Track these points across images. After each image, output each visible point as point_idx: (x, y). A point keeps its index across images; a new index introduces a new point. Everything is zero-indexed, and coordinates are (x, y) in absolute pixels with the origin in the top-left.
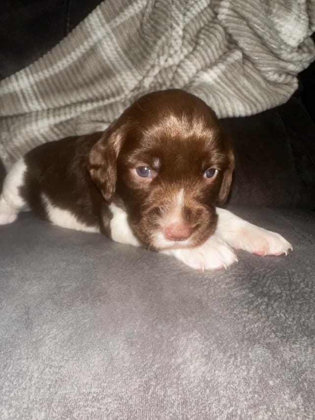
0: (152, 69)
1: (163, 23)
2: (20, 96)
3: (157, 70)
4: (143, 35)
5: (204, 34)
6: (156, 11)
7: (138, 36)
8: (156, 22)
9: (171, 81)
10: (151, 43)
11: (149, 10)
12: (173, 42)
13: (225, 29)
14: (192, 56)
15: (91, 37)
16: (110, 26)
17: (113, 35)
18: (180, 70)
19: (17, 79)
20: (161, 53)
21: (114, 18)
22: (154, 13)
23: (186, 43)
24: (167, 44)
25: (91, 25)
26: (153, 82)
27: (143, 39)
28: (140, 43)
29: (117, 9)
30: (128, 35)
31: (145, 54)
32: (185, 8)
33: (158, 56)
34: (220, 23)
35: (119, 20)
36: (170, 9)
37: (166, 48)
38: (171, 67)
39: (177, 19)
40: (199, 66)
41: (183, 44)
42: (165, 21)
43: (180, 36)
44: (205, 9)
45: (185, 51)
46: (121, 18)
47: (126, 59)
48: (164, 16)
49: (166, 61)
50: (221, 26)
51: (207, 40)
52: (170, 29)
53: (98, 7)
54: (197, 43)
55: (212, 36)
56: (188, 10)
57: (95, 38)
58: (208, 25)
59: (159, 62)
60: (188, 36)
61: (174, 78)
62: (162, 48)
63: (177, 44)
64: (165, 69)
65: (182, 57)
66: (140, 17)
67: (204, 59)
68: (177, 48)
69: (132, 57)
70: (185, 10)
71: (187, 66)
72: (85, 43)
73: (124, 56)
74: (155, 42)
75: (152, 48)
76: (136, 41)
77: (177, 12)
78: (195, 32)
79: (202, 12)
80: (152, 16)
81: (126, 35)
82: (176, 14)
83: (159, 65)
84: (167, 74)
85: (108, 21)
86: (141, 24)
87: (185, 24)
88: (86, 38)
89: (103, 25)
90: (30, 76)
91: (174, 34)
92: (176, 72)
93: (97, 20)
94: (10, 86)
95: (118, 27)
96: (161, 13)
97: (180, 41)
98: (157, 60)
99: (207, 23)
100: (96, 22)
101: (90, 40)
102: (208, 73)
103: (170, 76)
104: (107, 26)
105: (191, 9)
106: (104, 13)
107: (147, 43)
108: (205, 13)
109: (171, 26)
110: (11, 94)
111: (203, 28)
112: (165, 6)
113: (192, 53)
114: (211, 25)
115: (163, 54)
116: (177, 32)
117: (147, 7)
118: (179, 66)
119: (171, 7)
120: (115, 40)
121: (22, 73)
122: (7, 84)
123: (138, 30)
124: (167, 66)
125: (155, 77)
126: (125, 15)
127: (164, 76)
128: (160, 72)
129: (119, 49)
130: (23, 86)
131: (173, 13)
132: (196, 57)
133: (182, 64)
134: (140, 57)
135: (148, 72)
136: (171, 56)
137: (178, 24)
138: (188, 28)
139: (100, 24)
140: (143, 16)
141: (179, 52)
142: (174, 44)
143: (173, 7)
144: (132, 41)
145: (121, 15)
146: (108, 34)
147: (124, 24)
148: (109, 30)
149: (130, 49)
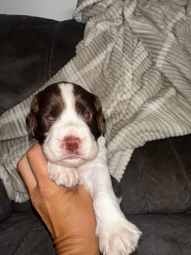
0: (112, 103)
1: (118, 71)
2: (17, 124)
3: (115, 103)
4: (104, 79)
5: (147, 77)
6: (112, 62)
7: (100, 79)
8: (113, 70)
9: (126, 110)
10: (111, 85)
11: (107, 62)
12: (126, 83)
13: (162, 74)
14: (139, 93)
16: (81, 73)
17: (82, 80)
18: (132, 103)
19: (14, 112)
20: (118, 92)
21: (82, 68)
22: (110, 64)
23: (135, 83)
24: (122, 85)
25: (67, 73)
26: (113, 111)
27: (104, 81)
29: (85, 62)
30: (94, 79)
31: (107, 93)
32: (132, 60)
33: (116, 93)
34: (158, 69)
35: (86, 69)
36: (122, 61)
37: (121, 88)
38: (125, 101)
39: (127, 67)
40: (145, 99)
41: (133, 84)
42: (119, 69)
43: (130, 79)
44: (145, 59)
45: (135, 89)
46: (88, 68)
48: (119, 66)
49: (122, 96)
50: (159, 71)
51: (150, 81)
52: (123, 75)
53: (71, 61)
54: (143, 84)
55: (152, 78)
56: (134, 61)
58: (148, 70)
59: (117, 98)
60: (136, 79)
61: (128, 109)
62: (119, 88)
63: (129, 84)
64: (121, 102)
65: (133, 93)
66: (101, 66)
67: (149, 95)
68: (129, 88)
70: (132, 61)
71: (137, 99)
74: (114, 85)
75: (112, 89)
76: (99, 83)
77: (127, 63)
78: (140, 76)
79: (143, 61)
80: (109, 66)
81: (91, 79)
82: (126, 64)
83: (117, 100)
84: (123, 106)
85: (79, 70)
86: (102, 71)
87: (133, 71)
89: (75, 73)
90: (24, 109)
91: (126, 78)
92: (129, 104)
93: (71, 69)
94: (9, 117)
95: (86, 74)
96: (115, 64)
97: (130, 83)
98: (115, 96)
99: (148, 69)
100: (70, 71)
102: (152, 104)
103: (126, 107)
104: (78, 73)
105: (136, 60)
106: (75, 64)
107: (108, 85)
108: (145, 62)
109: (124, 73)
110: (10, 123)
111: (145, 72)
112: (118, 59)
113: (139, 90)
114: (151, 70)
116: (128, 77)
117: (105, 59)
118: (131, 99)
121: (18, 107)
122: (7, 116)
123: (100, 75)
124: (122, 100)
125: (114, 107)
126: (91, 66)
127: (121, 107)
128: (118, 104)
130: (19, 117)
131: (124, 64)
132: (143, 93)
133: (133, 98)
134: (103, 95)
135: (110, 105)
136: (125, 93)
137: (128, 71)
138: (135, 73)
139: (73, 72)
140: (103, 65)
141: (131, 90)
142: (127, 85)
143: (124, 59)
144: (96, 83)
145: (88, 65)
146: (80, 78)
147: (90, 72)
148: (80, 76)
149: (95, 88)
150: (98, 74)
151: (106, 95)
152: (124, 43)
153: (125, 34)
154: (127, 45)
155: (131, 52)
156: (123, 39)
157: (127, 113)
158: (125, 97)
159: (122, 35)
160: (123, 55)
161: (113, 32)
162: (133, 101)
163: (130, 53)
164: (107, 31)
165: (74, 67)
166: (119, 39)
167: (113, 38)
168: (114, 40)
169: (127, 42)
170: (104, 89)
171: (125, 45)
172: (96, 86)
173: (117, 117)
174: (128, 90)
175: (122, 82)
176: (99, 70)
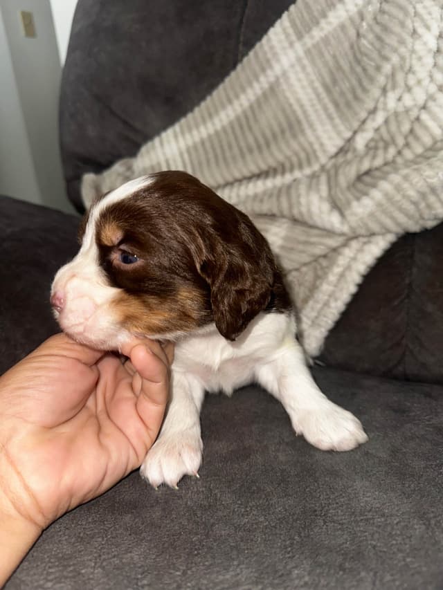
0: (371, 116)
1: (397, 29)
3: (380, 118)
4: (359, 56)
6: (387, 7)
7: (351, 57)
8: (385, 29)
9: (406, 137)
10: (371, 71)
11: (374, 7)
12: (414, 62)
15: (271, 67)
16: (304, 45)
17: (306, 62)
18: (424, 116)
19: (162, 144)
20: (389, 86)
21: (309, 30)
22: (381, 11)
24: (402, 67)
25: (272, 48)
26: (372, 140)
27: (358, 62)
28: (352, 68)
29: (316, 14)
30: (334, 57)
31: (359, 91)
33: (384, 91)
35: (317, 34)
37: (400, 77)
38: (407, 111)
39: (426, 17)
41: (435, 65)
42: (402, 25)
43: (430, 51)
46: (322, 29)
47: (327, 100)
48: (401, 16)
49: (400, 99)
52: (409, 40)
53: (285, 16)
57: (277, 69)
59: (385, 104)
61: (412, 131)
63: (423, 66)
64: (396, 114)
65: (433, 89)
66: (357, 20)
68: (423, 75)
69: (336, 95)
72: (262, 79)
73: (324, 95)
74: (378, 68)
76: (346, 67)
80: (379, 17)
81: (328, 57)
82: (425, 7)
83: (385, 109)
84: (399, 124)
85: (300, 36)
86: (358, 35)
88: (263, 70)
89: (291, 45)
90: (180, 139)
91: (418, 46)
92: (418, 119)
93: (283, 37)
94: (153, 155)
95: (316, 46)
96: (395, 11)
97: (429, 60)
98: (382, 99)
100: (280, 41)
101: (269, 72)
103: (406, 127)
104: (298, 46)
106: (293, 24)
107: (364, 70)
109: (414, 32)
115: (394, 87)
116: (425, 44)
118: (424, 107)
120: (309, 69)
121: (168, 135)
122: (148, 152)
123: (352, 47)
124: (401, 109)
125: (377, 130)
126: (329, 23)
127: (393, 127)
128: (386, 122)
129: (317, 84)
130: (169, 155)
131: (419, 7)
133: (430, 104)
134: (350, 96)
135: (364, 122)
136: (409, 90)
137: (428, 28)
139: (286, 44)
140: (362, 19)
141: (426, 82)
142: (417, 67)
144: (339, 68)
145: (323, 23)
146: (299, 60)
147: (326, 40)
148: (301, 53)
149: (335, 82)
150: (347, 45)
151: (356, 98)
157: (407, 145)
158: (408, 100)
162: (429, 112)
165: (291, 31)
170: (354, 82)
172: (339, 76)
173: (380, 152)
174: (419, 82)
175: (403, 58)
176: (352, 32)
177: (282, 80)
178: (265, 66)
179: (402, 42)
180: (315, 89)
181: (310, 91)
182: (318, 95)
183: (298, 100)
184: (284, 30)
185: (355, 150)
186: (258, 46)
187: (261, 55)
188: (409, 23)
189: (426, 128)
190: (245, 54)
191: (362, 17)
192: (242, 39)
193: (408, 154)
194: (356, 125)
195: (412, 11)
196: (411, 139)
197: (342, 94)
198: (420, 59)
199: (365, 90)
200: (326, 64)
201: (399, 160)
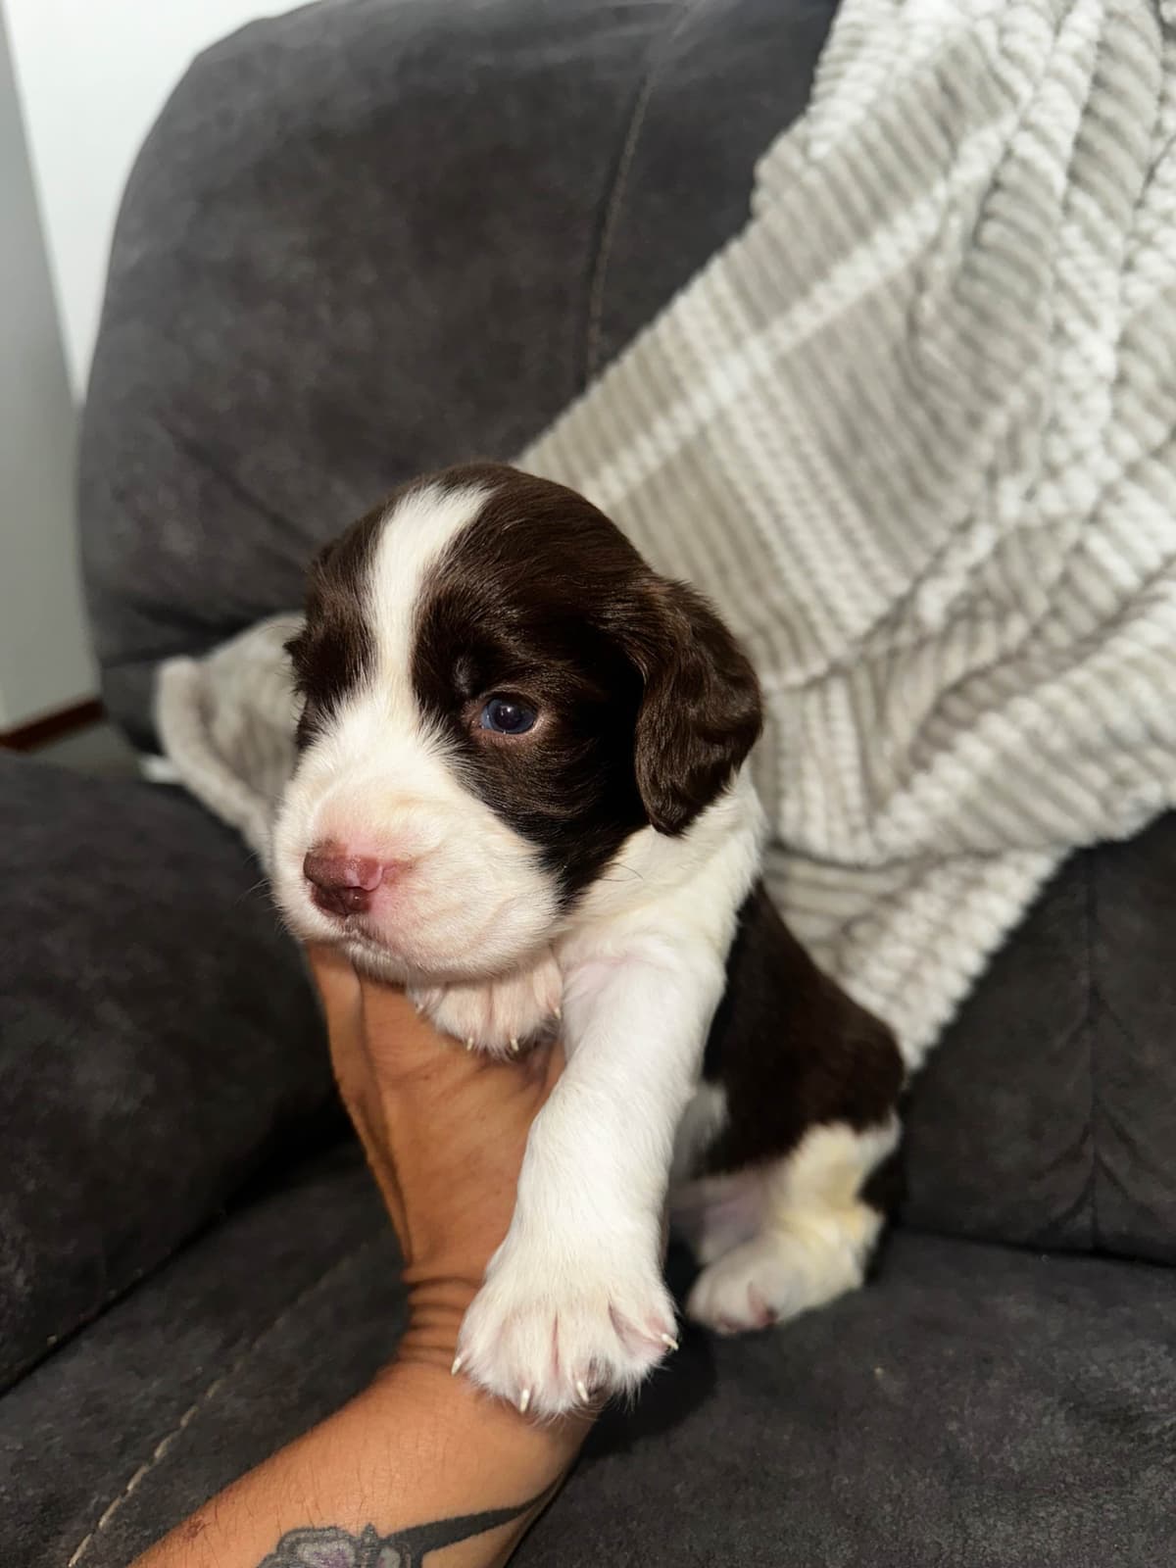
0: (961, 539)
1: (1015, 321)
3: (982, 542)
4: (919, 382)
6: (983, 262)
7: (897, 382)
8: (983, 316)
9: (1051, 593)
10: (955, 422)
11: (949, 259)
12: (1064, 405)
15: (684, 396)
16: (772, 344)
17: (779, 389)
18: (1097, 543)
20: (1004, 466)
21: (783, 307)
22: (969, 270)
23: (1131, 405)
24: (1034, 416)
25: (685, 347)
26: (965, 596)
27: (919, 396)
28: (901, 413)
29: (800, 268)
30: (852, 379)
31: (926, 476)
32: (1132, 235)
33: (992, 476)
35: (805, 320)
36: (1052, 247)
37: (1030, 443)
38: (1052, 526)
39: (1086, 293)
41: (1117, 415)
42: (1028, 311)
43: (1100, 379)
45: (1129, 446)
46: (817, 309)
47: (838, 492)
48: (1022, 288)
49: (1030, 495)
53: (716, 267)
56: (1147, 241)
57: (702, 405)
59: (993, 508)
60: (1143, 376)
61: (1066, 579)
62: (1012, 440)
63: (1086, 414)
64: (1024, 533)
65: (1112, 471)
66: (907, 287)
68: (1088, 439)
69: (863, 479)
70: (1134, 244)
71: (1136, 518)
72: (661, 427)
73: (828, 476)
74: (974, 421)
76: (885, 407)
77: (1088, 257)
80: (965, 286)
81: (837, 380)
82: (1081, 269)
83: (993, 517)
84: (1034, 562)
85: (760, 322)
86: (913, 326)
87: (1127, 313)
88: (663, 405)
89: (737, 341)
91: (1071, 366)
92: (1079, 549)
93: (713, 321)
95: (805, 349)
96: (1006, 276)
97: (1100, 402)
98: (986, 498)
100: (707, 332)
101: (679, 411)
103: (1052, 568)
104: (755, 345)
105: (1164, 234)
106: (742, 292)
107: (937, 419)
109: (1059, 332)
112: (1032, 240)
113: (1157, 453)
115: (1016, 464)
116: (1087, 361)
117: (935, 245)
118: (1094, 519)
119: (1058, 238)
120: (789, 407)
123: (896, 353)
124: (1034, 520)
125: (975, 571)
126: (836, 295)
127: (1018, 566)
128: (999, 552)
129: (811, 448)
131: (1066, 266)
133: (1110, 511)
134: (900, 485)
135: (940, 555)
136: (1052, 472)
137: (1091, 320)
138: (1144, 335)
139: (723, 340)
140: (922, 287)
141: (1097, 457)
142: (1071, 418)
143: (1072, 233)
144: (867, 407)
145: (820, 291)
146: (759, 382)
147: (829, 336)
148: (764, 363)
149: (856, 441)
150: (883, 349)
151: (919, 491)
152: (1088, 112)
153: (1104, 47)
154: (1111, 128)
155: (1135, 179)
156: (1083, 82)
157: (1055, 613)
158: (1051, 500)
159: (1077, 57)
160: (1067, 207)
161: (1018, 43)
162: (1109, 532)
163: (1122, 186)
164: (975, 39)
165: (735, 308)
166: (1054, 91)
167: (1006, 89)
168: (1014, 99)
169: (1107, 108)
170: (909, 447)
171: (1093, 134)
172: (867, 428)
173: (987, 630)
174: (1078, 457)
175: (1035, 399)
176: (895, 318)
177: (715, 436)
178: (667, 393)
179: (1030, 356)
180: (803, 459)
181: (789, 463)
182: (813, 476)
183: (760, 488)
184: (717, 303)
185: (917, 623)
186: (645, 339)
187: (655, 365)
188: (1044, 308)
189: (1102, 572)
190: (611, 355)
191: (920, 282)
192: (597, 310)
193: (1058, 634)
194: (921, 561)
195: (1047, 277)
196: (1065, 600)
197: (879, 477)
198: (1077, 397)
199: (941, 473)
200: (831, 395)
201: (1036, 650)
